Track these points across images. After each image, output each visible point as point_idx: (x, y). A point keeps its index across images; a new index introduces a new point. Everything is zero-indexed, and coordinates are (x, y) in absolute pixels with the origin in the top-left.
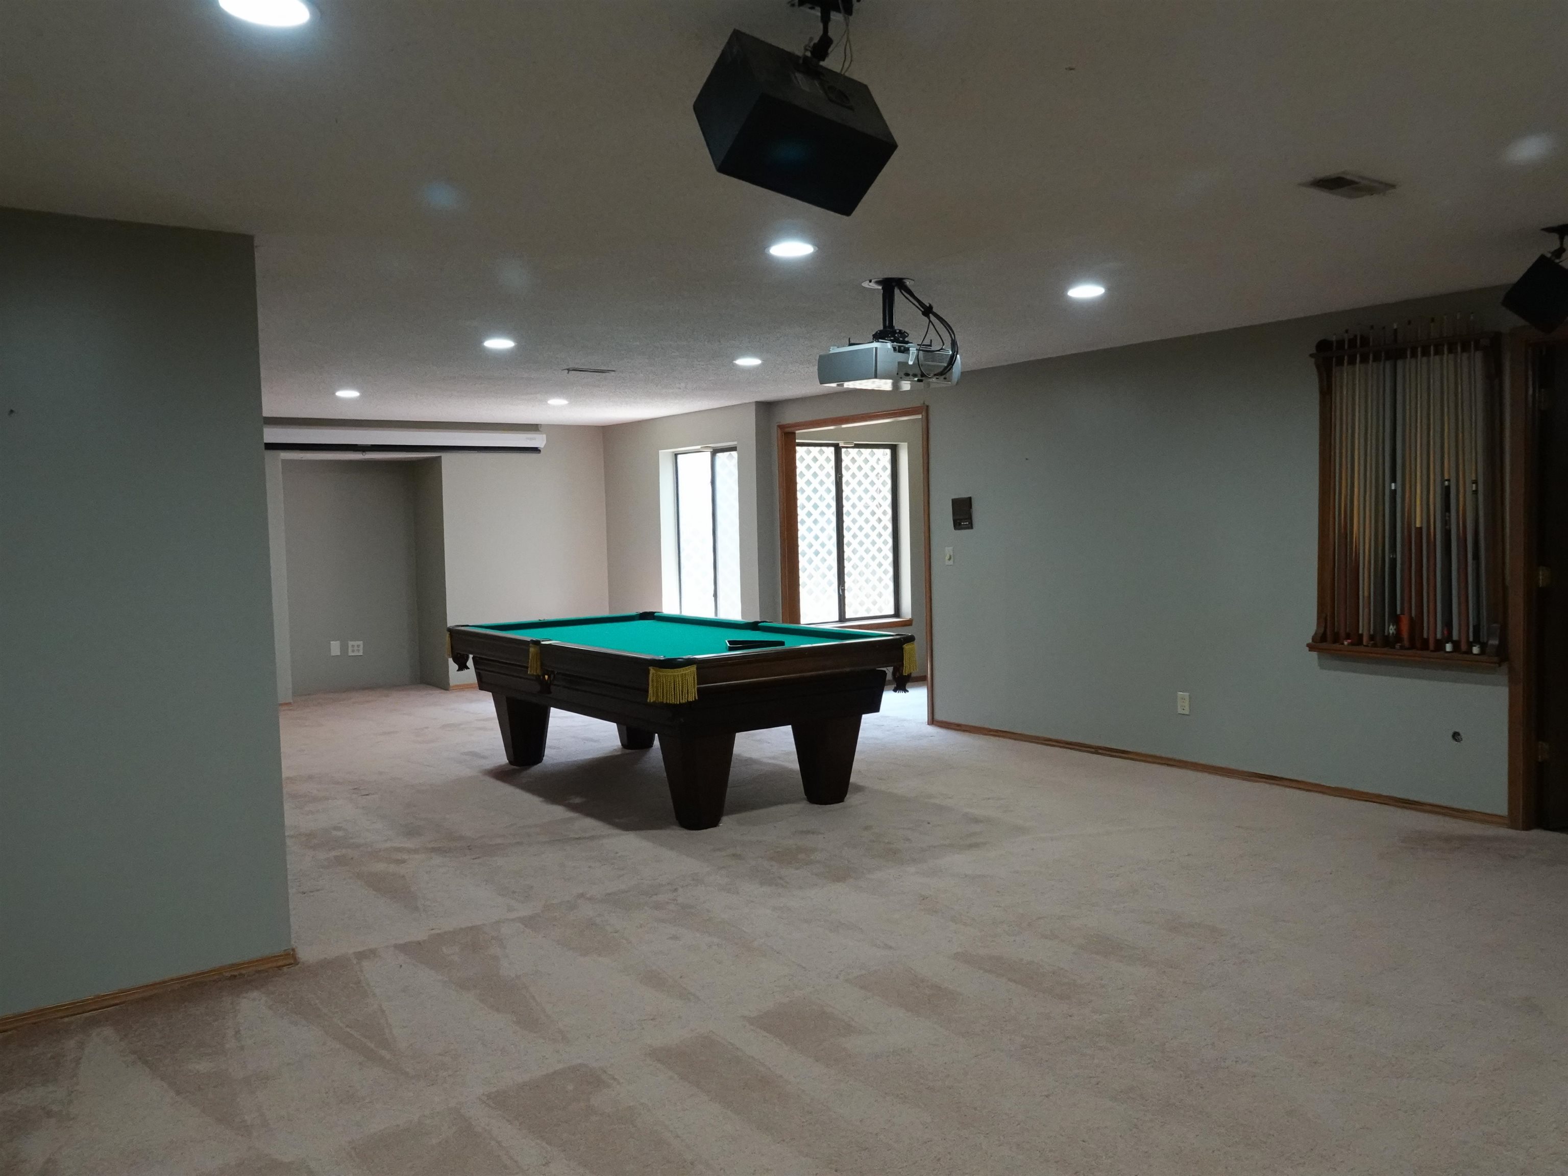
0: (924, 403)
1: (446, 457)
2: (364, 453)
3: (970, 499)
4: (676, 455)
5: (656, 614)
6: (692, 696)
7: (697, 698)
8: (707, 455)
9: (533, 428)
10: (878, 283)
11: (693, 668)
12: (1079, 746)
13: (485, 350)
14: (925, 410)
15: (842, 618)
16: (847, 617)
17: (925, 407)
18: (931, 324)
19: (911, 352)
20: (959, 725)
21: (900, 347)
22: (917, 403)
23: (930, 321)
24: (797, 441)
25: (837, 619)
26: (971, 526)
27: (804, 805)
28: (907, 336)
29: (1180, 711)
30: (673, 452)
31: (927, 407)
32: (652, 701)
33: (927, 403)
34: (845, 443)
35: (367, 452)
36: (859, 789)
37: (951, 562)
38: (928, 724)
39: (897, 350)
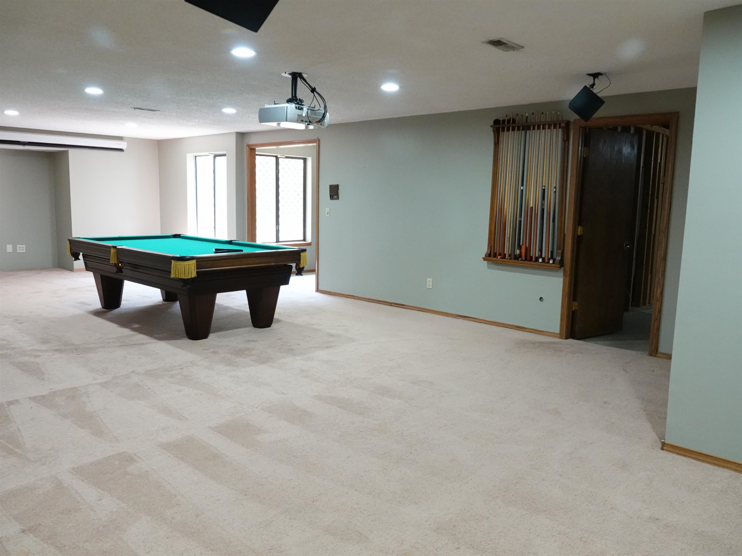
0: (318, 138)
1: (71, 151)
2: (24, 146)
3: (338, 185)
4: (196, 157)
5: (181, 235)
6: (194, 275)
7: (196, 276)
8: (212, 157)
9: (120, 138)
10: (290, 74)
11: (194, 261)
12: (383, 302)
13: (86, 94)
14: (318, 141)
15: (278, 241)
16: (280, 240)
17: (318, 140)
18: (315, 97)
19: (304, 110)
20: (330, 292)
21: (299, 107)
22: (315, 138)
23: (314, 95)
24: (257, 153)
25: (275, 241)
26: (338, 198)
27: (252, 329)
28: (303, 102)
29: (428, 287)
30: (194, 155)
32: (173, 277)
33: (319, 138)
34: (281, 156)
36: (279, 321)
37: (328, 215)
38: (316, 292)
39: (298, 108)
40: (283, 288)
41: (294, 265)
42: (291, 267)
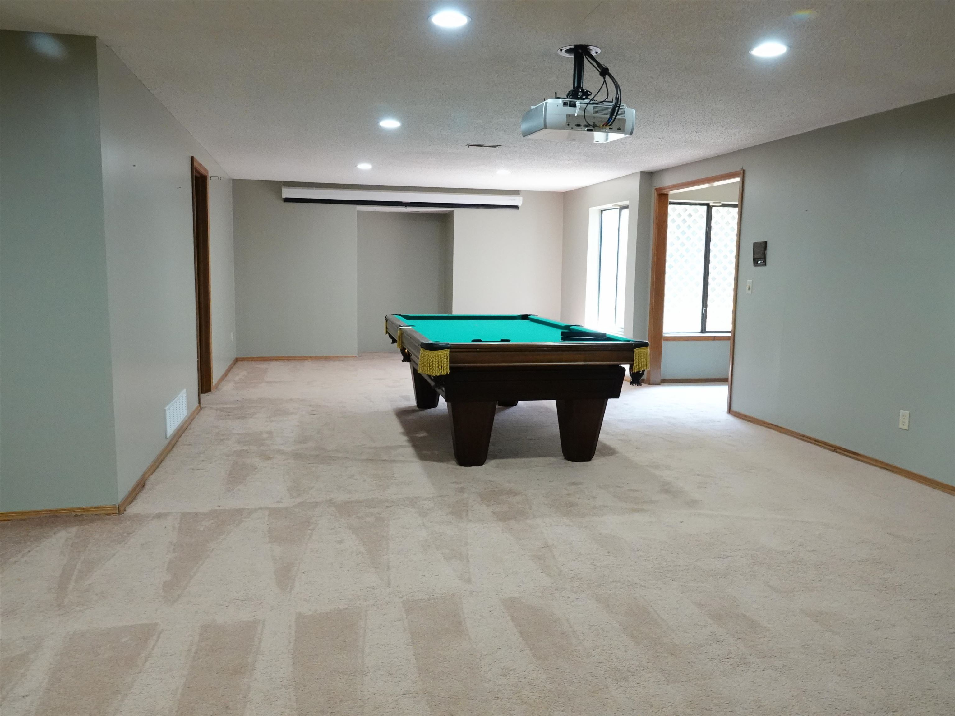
0: (742, 168)
1: (458, 212)
2: (406, 207)
3: (766, 243)
4: (602, 211)
5: (529, 317)
6: (446, 371)
7: (449, 373)
8: (618, 210)
9: (516, 193)
11: (447, 352)
12: (823, 444)
14: (743, 174)
15: (703, 330)
16: (707, 330)
17: (742, 171)
18: (605, 83)
20: (746, 416)
22: (738, 169)
23: (605, 81)
24: (670, 200)
25: (700, 331)
26: (765, 263)
29: (901, 426)
30: (600, 209)
31: (744, 171)
32: (420, 372)
33: (744, 169)
34: (714, 203)
35: (408, 207)
37: (750, 292)
38: (727, 413)
39: (568, 105)
40: (611, 402)
41: (627, 367)
42: (623, 370)
